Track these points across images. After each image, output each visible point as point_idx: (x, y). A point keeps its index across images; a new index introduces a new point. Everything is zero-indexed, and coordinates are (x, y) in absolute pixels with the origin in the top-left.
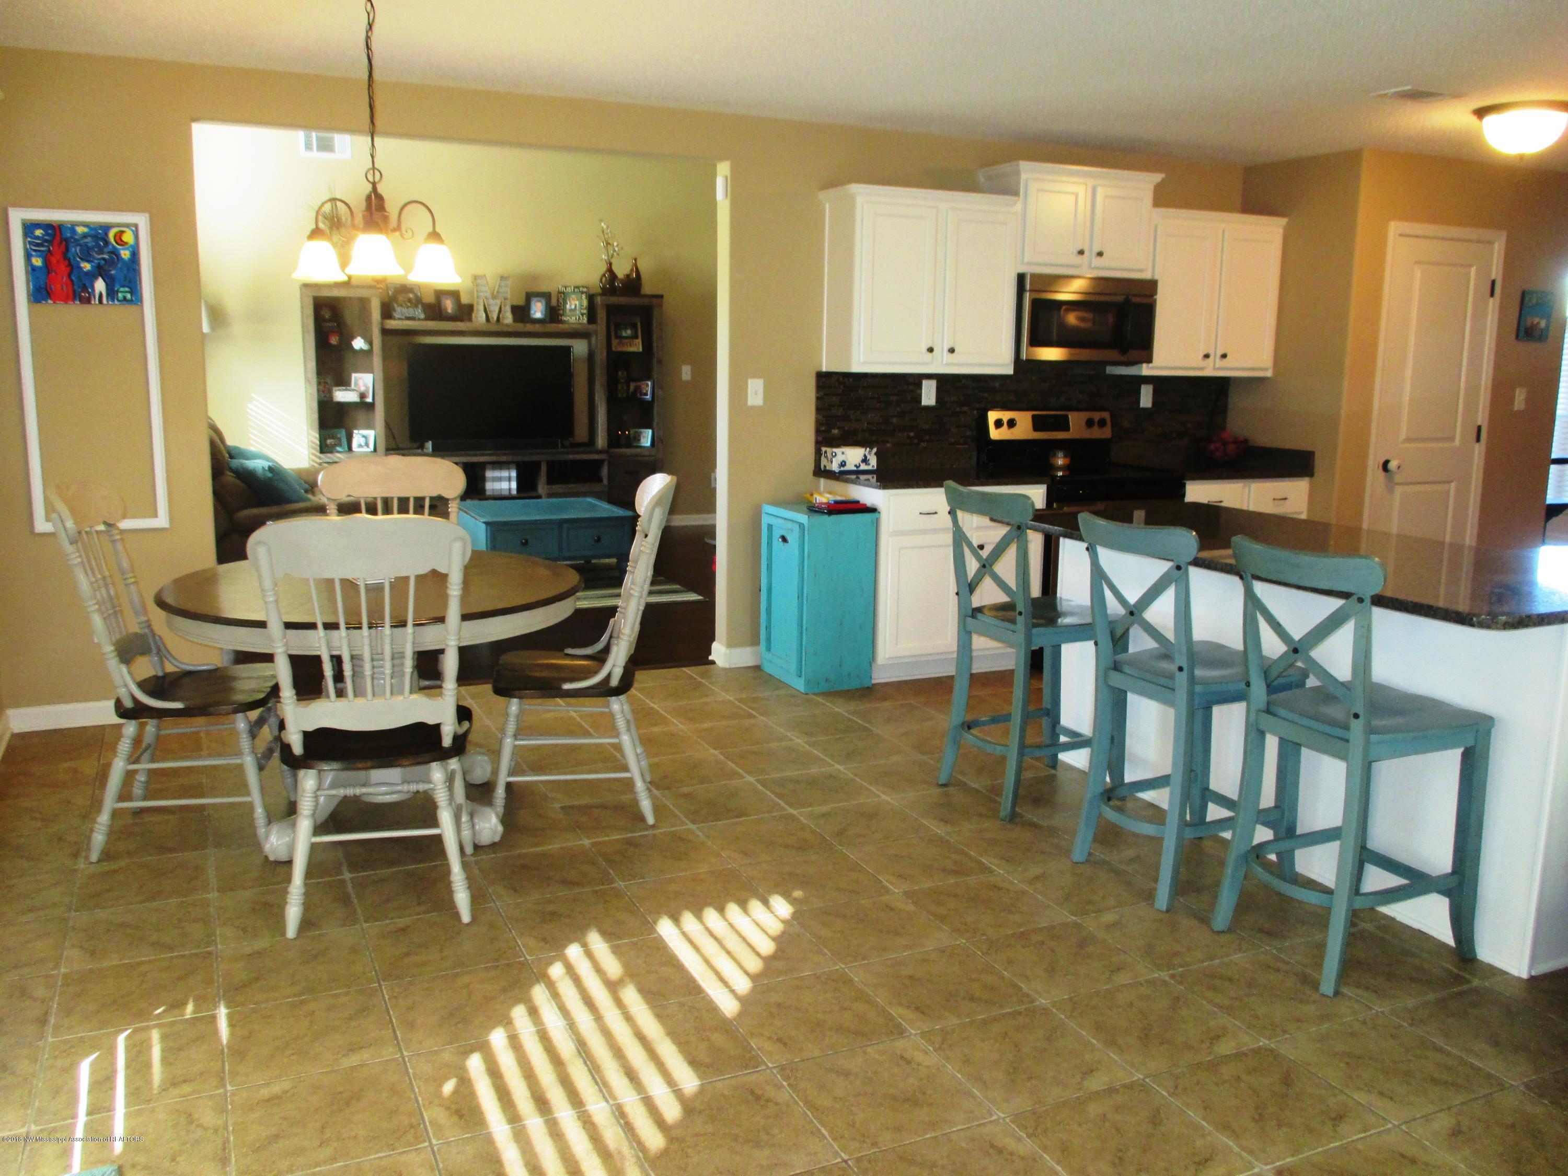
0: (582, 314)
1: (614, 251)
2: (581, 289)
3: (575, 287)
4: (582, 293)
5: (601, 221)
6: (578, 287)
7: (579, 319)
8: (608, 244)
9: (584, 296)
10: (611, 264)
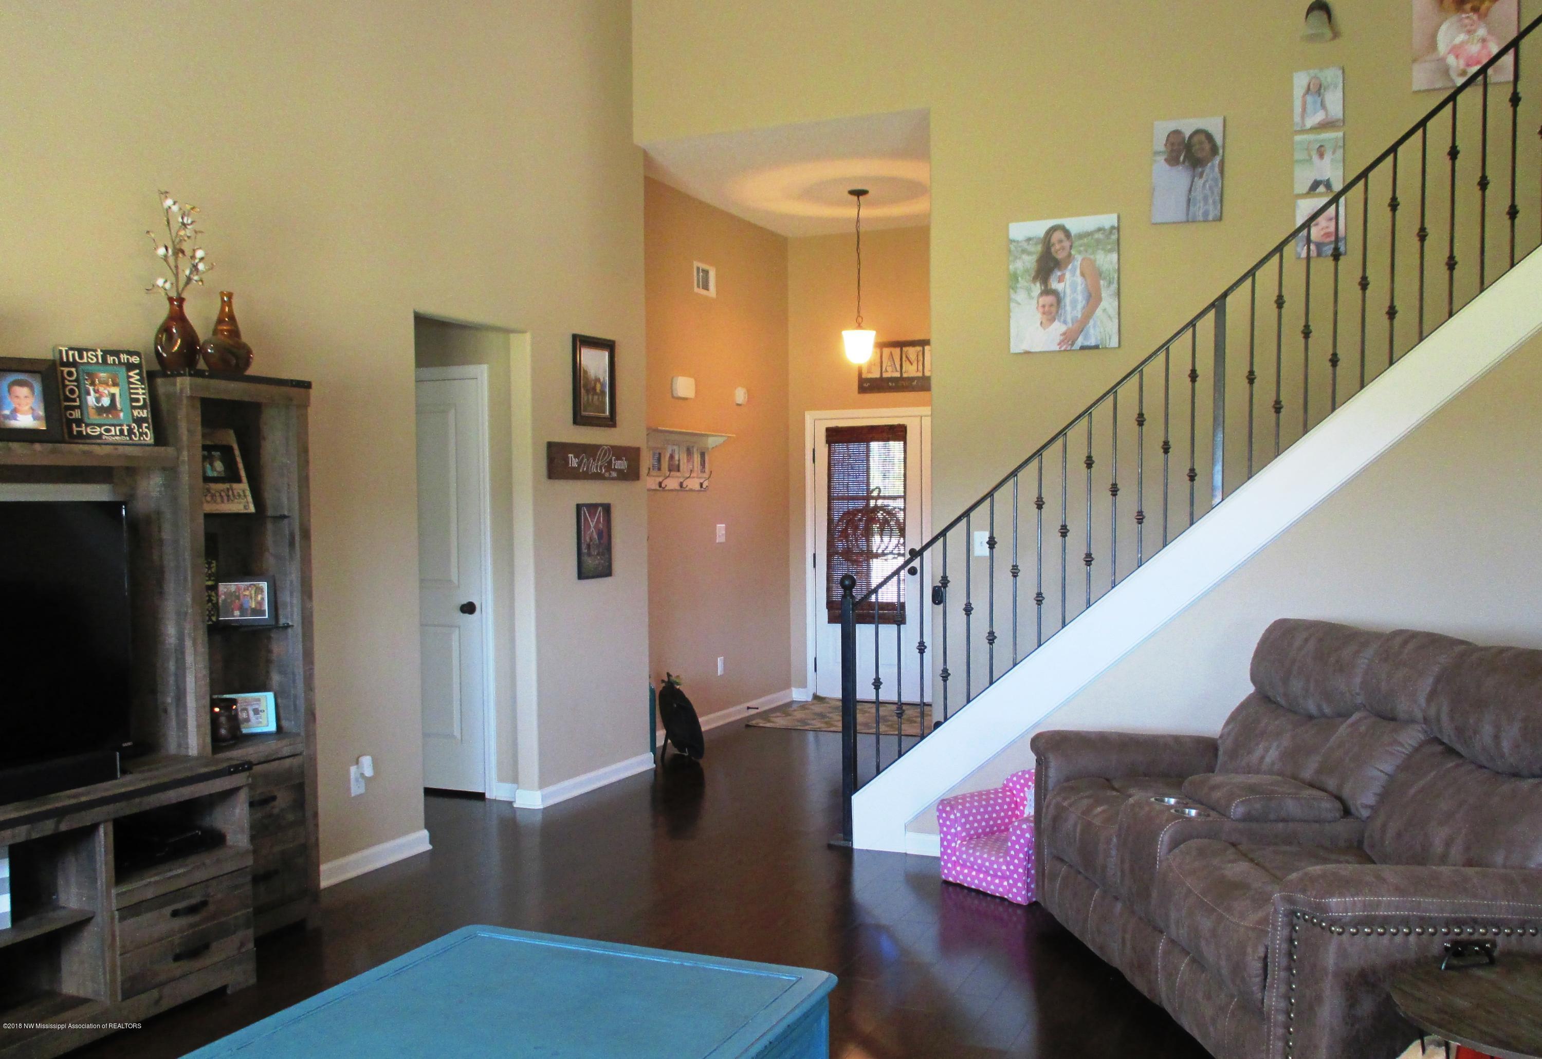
0: (139, 421)
1: (195, 267)
2: (124, 357)
3: (106, 353)
4: (130, 367)
5: (166, 194)
6: (116, 353)
7: (131, 431)
8: (178, 251)
9: (134, 375)
10: (181, 300)
